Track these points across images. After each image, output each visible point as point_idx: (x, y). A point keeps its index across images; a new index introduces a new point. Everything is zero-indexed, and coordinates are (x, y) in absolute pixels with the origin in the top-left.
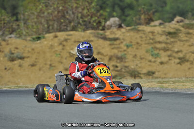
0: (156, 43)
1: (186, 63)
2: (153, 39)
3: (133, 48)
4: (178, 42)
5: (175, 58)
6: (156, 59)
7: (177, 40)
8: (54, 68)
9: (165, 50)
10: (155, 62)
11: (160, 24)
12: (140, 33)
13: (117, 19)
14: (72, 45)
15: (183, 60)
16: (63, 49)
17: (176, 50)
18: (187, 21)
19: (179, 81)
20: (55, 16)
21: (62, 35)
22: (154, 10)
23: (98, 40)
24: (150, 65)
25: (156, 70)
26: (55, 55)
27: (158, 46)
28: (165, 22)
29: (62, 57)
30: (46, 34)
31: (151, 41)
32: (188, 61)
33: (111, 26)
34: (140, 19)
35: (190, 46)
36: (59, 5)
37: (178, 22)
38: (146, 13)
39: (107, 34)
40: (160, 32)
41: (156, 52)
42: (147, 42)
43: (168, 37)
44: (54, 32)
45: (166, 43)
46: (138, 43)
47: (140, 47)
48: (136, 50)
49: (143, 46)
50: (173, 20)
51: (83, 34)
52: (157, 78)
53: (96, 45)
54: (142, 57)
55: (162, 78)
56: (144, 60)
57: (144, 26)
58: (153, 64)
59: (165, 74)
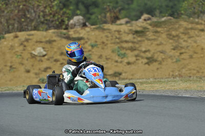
0: (122, 42)
1: (154, 63)
2: (119, 39)
3: (98, 48)
4: (146, 41)
5: (142, 58)
6: (123, 60)
7: (144, 39)
8: (14, 70)
9: (132, 49)
10: (121, 62)
11: (127, 23)
12: (105, 32)
13: (81, 17)
14: (34, 45)
15: (151, 60)
16: (24, 50)
17: (144, 49)
18: (154, 19)
19: (147, 82)
20: (16, 15)
21: (22, 35)
22: (120, 8)
23: (61, 40)
24: (116, 66)
25: (123, 70)
26: (16, 56)
27: (125, 45)
28: (132, 20)
29: (23, 58)
30: (6, 34)
31: (117, 40)
32: (156, 61)
33: (75, 25)
34: (105, 17)
35: (158, 45)
36: (19, 4)
37: (145, 20)
38: (112, 10)
39: (70, 33)
40: (127, 31)
41: (123, 52)
42: (113, 41)
43: (135, 36)
44: (14, 32)
45: (133, 42)
46: (103, 43)
47: (105, 47)
48: (102, 50)
49: (109, 45)
50: (140, 18)
51: (44, 33)
52: (124, 79)
53: (59, 45)
54: (108, 57)
55: (129, 79)
56: (110, 60)
57: (109, 25)
58: (119, 64)
59: (133, 75)
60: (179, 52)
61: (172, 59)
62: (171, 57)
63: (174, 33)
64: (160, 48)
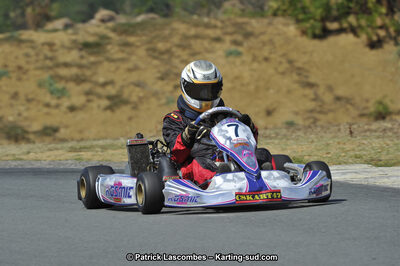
0: (58, 65)
1: (124, 108)
2: (51, 59)
3: (10, 78)
4: (106, 64)
5: (99, 96)
6: (60, 102)
7: (100, 58)
9: (79, 80)
11: (67, 27)
12: (23, 45)
15: (116, 102)
17: (101, 80)
18: (122, 19)
24: (47, 114)
25: (61, 123)
27: (63, 72)
28: (76, 21)
31: (48, 62)
32: (126, 102)
34: (23, 14)
35: (130, 70)
37: (103, 21)
38: (36, 3)
40: (67, 44)
41: (60, 85)
42: (39, 64)
43: (83, 53)
45: (80, 66)
46: (20, 68)
47: (25, 77)
48: (18, 83)
49: (31, 73)
50: (91, 16)
54: (30, 97)
56: (34, 103)
57: (31, 32)
58: (54, 111)
59: (81, 132)
60: (173, 83)
61: (159, 99)
62: (155, 94)
63: (161, 46)
64: (134, 77)
